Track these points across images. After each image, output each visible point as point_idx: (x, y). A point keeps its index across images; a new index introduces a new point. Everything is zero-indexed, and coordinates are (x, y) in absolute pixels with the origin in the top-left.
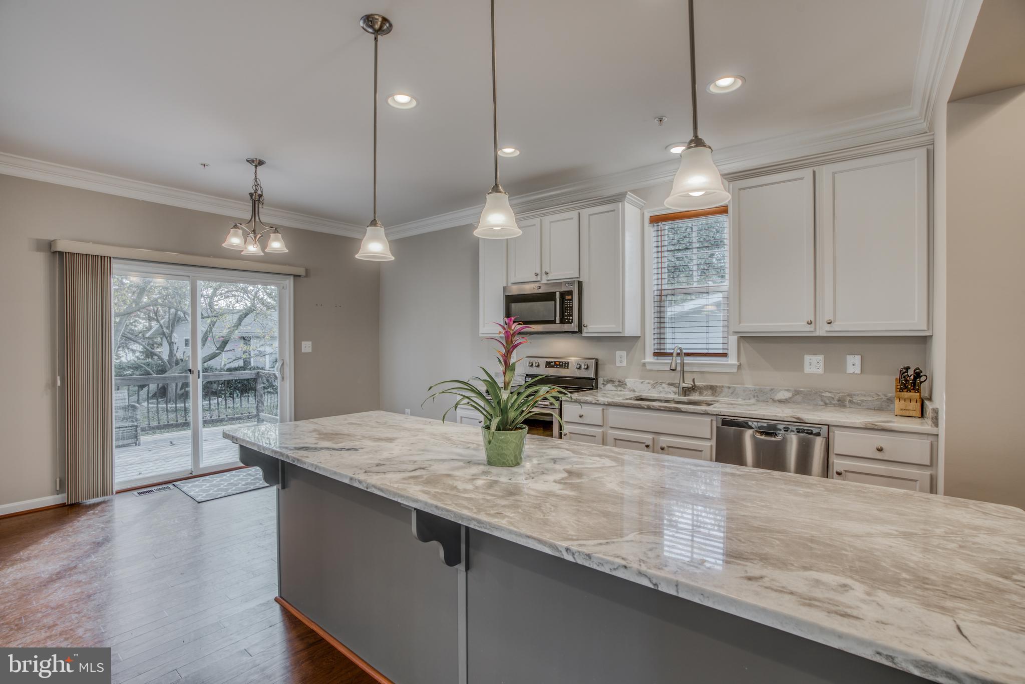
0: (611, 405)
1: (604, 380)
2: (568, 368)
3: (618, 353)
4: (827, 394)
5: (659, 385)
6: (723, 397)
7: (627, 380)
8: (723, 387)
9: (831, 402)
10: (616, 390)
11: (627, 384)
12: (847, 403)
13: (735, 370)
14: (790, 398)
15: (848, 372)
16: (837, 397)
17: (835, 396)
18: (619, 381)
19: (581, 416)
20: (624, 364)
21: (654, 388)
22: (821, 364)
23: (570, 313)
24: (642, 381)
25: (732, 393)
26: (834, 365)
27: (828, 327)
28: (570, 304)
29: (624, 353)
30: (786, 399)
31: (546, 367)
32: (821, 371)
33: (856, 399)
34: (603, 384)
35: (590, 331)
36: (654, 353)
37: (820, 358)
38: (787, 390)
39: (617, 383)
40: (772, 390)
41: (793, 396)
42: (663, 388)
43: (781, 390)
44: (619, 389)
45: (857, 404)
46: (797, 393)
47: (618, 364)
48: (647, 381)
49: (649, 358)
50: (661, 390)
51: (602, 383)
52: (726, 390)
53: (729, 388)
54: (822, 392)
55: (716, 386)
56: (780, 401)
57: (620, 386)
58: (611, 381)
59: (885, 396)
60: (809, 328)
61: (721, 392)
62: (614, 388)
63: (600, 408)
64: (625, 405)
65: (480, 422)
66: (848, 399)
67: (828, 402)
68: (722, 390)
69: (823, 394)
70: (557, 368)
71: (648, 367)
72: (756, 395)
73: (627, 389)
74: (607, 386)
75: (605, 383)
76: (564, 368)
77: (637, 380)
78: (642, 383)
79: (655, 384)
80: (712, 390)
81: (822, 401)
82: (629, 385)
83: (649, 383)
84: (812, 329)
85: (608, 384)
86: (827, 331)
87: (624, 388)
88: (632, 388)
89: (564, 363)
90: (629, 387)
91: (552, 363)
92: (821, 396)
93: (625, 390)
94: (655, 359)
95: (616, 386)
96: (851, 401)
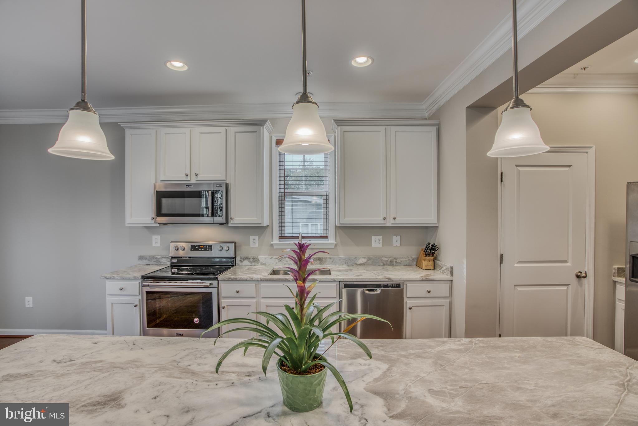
0: (263, 281)
1: (241, 258)
2: (211, 250)
3: (252, 238)
4: (385, 259)
5: (283, 259)
6: (327, 265)
7: (259, 257)
8: (326, 258)
9: (386, 263)
10: (251, 265)
11: (260, 260)
12: (394, 263)
13: (333, 247)
14: (366, 262)
15: (394, 245)
16: (389, 260)
17: (388, 259)
18: (253, 258)
19: (238, 292)
20: (257, 245)
21: (280, 262)
22: (381, 241)
24: (270, 257)
25: (332, 262)
26: (387, 242)
27: (393, 221)
28: (220, 201)
29: (256, 237)
30: (363, 263)
31: (191, 250)
32: (381, 245)
33: (398, 260)
34: (240, 261)
35: (235, 223)
36: (279, 237)
37: (381, 237)
38: (364, 258)
39: (251, 260)
40: (356, 258)
41: (367, 261)
42: (287, 261)
43: (361, 258)
44: (254, 264)
45: (399, 263)
46: (369, 259)
47: (252, 245)
48: (275, 257)
49: (276, 241)
50: (285, 262)
51: (240, 260)
52: (328, 260)
53: (330, 258)
54: (382, 258)
55: (323, 258)
56: (360, 265)
57: (254, 262)
58: (247, 258)
59: (411, 257)
60: (383, 222)
61: (325, 262)
62: (249, 264)
63: (253, 284)
64: (275, 280)
66: (395, 260)
68: (326, 260)
69: (383, 259)
70: (201, 250)
71: (275, 247)
72: (346, 262)
73: (259, 264)
74: (243, 262)
75: (242, 260)
76: (208, 250)
77: (267, 256)
78: (271, 258)
79: (280, 259)
80: (320, 261)
81: (382, 263)
82: (261, 261)
84: (385, 223)
85: (244, 260)
86: (392, 224)
87: (257, 263)
88: (263, 263)
89: (208, 246)
90: (261, 262)
91: (196, 247)
92: (382, 260)
93: (258, 264)
94: (280, 241)
95: (251, 262)
96: (396, 262)
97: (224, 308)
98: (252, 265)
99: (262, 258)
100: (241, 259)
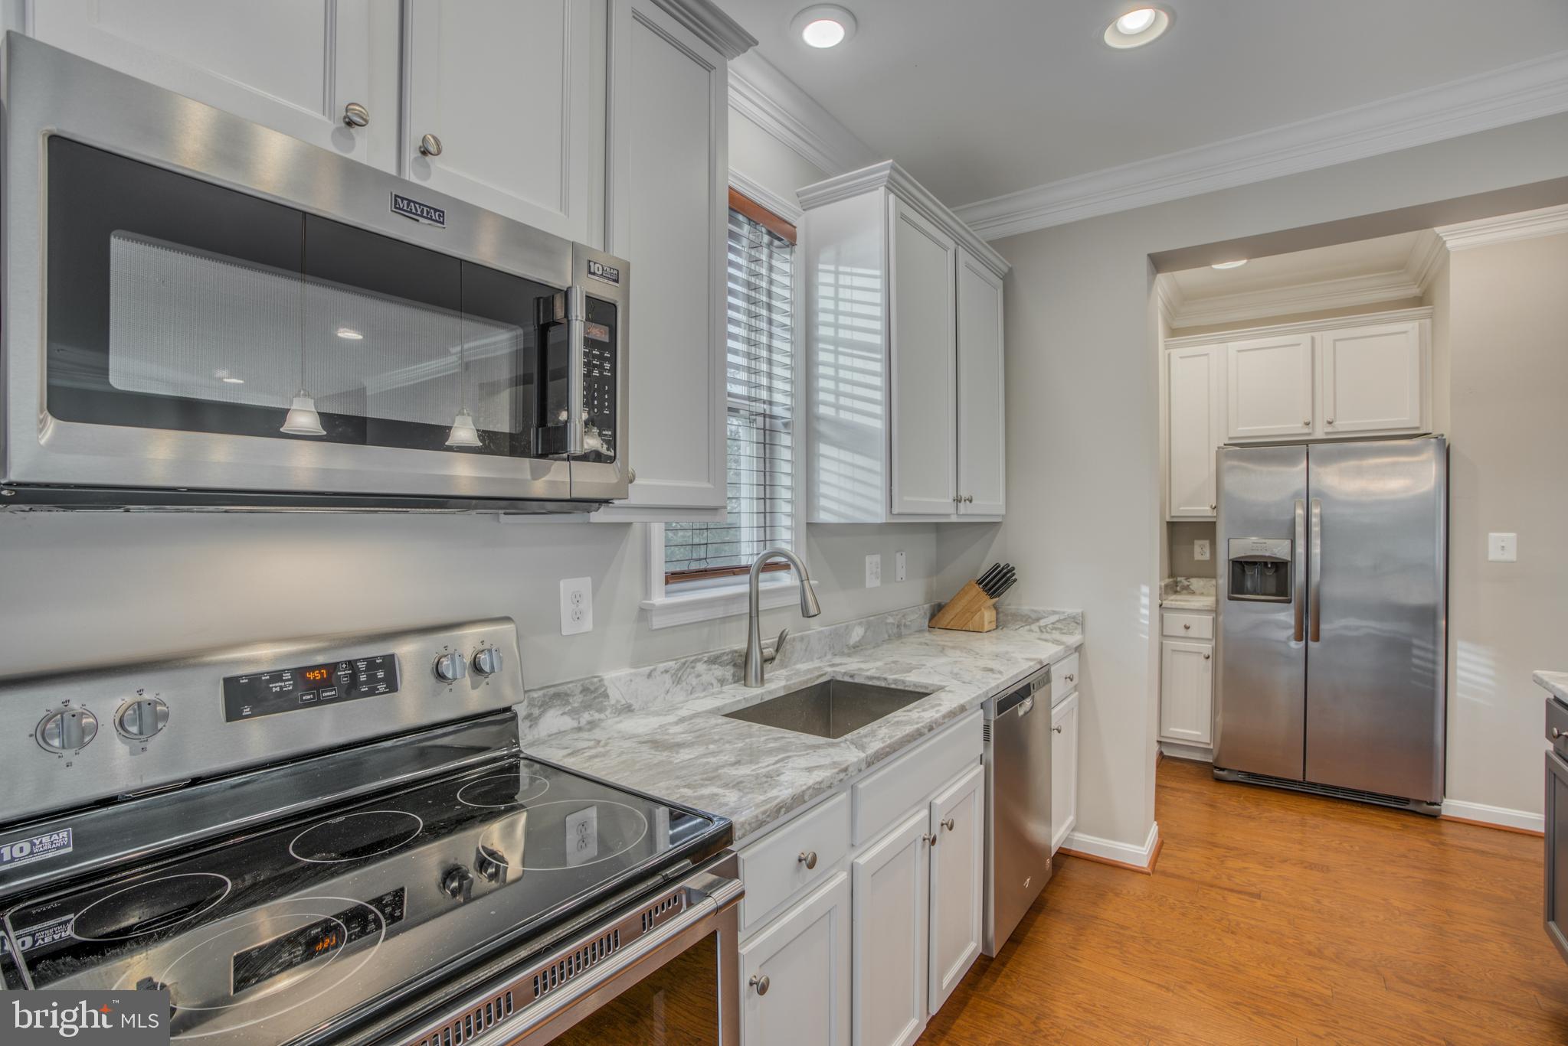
1: (531, 704)
2: (392, 686)
3: (567, 587)
4: (891, 620)
5: (688, 670)
6: (795, 663)
7: (607, 677)
8: (794, 639)
9: (893, 632)
10: (575, 724)
11: (609, 691)
14: (863, 637)
15: (899, 580)
16: (896, 623)
17: (895, 620)
18: (584, 690)
20: (588, 625)
21: (678, 683)
22: (879, 570)
23: (601, 407)
24: (647, 669)
26: (888, 572)
28: (601, 367)
29: (584, 584)
30: (859, 641)
31: (233, 714)
32: (879, 583)
33: (908, 620)
34: (534, 717)
36: (667, 574)
37: (877, 558)
38: (860, 624)
39: (576, 701)
40: (845, 627)
41: (866, 632)
42: (699, 676)
43: (854, 625)
44: (586, 717)
45: (909, 627)
46: (868, 625)
47: (566, 631)
48: (662, 666)
49: (659, 594)
50: (694, 682)
51: (529, 713)
52: (797, 645)
54: (887, 618)
56: (857, 647)
57: (587, 707)
58: (557, 697)
59: (923, 607)
62: (568, 723)
66: (903, 621)
67: (891, 632)
68: (793, 647)
69: (888, 621)
70: (318, 701)
71: (657, 622)
72: (832, 643)
73: (609, 712)
74: (546, 720)
75: (536, 712)
76: (372, 692)
77: (633, 671)
78: (649, 675)
79: (678, 670)
81: (887, 632)
82: (615, 695)
83: (666, 671)
85: (543, 712)
87: (600, 711)
88: (623, 702)
89: (362, 665)
90: (613, 702)
91: (275, 687)
92: (887, 624)
93: (602, 716)
94: (668, 593)
95: (574, 713)
98: (579, 729)
99: (617, 678)
100: (534, 706)
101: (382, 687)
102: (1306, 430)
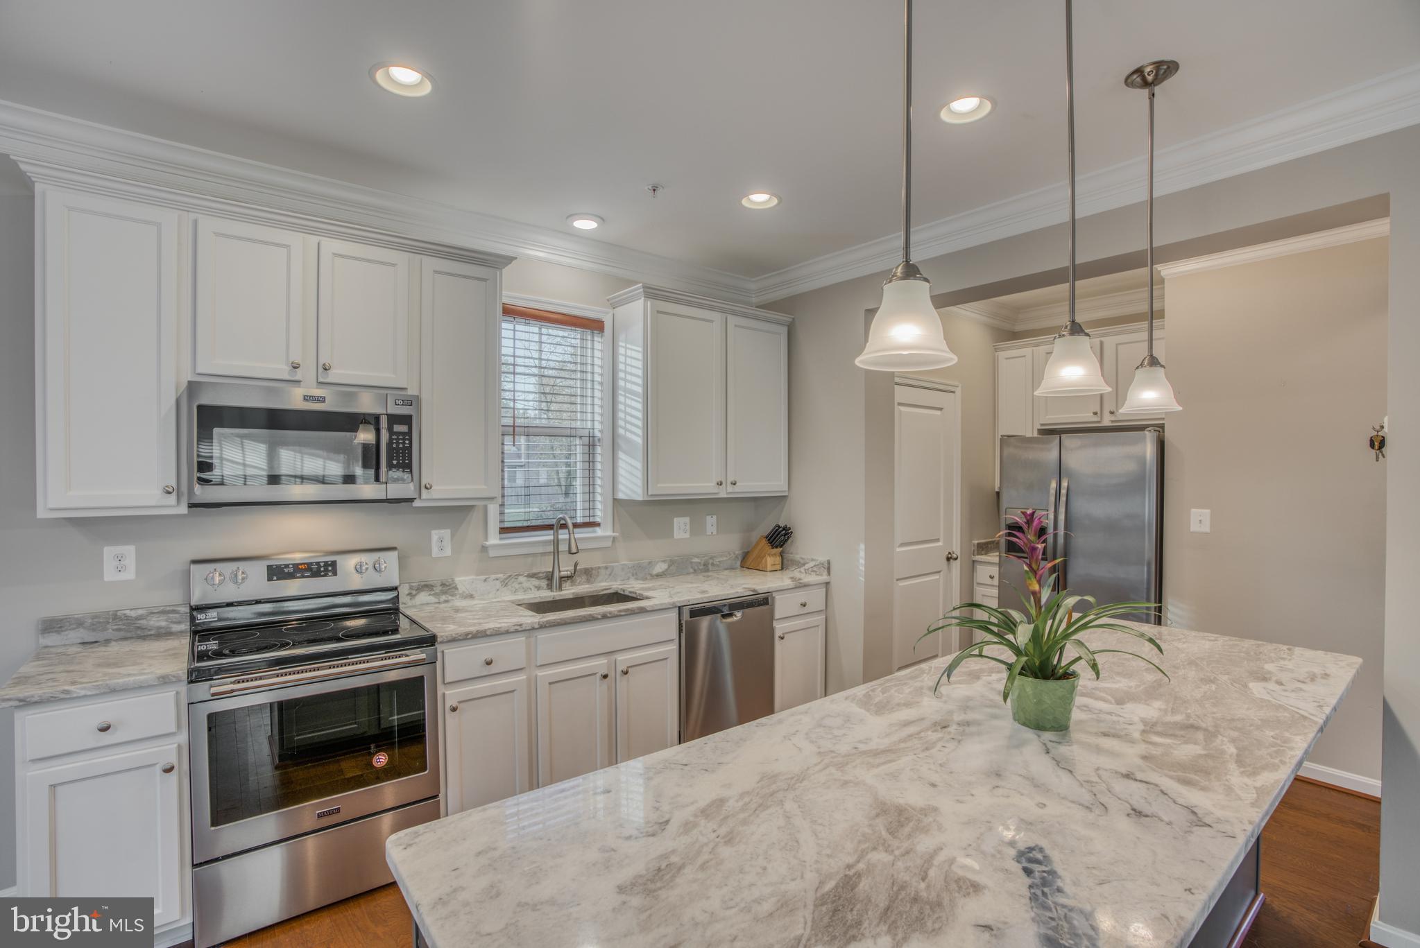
1: (411, 588)
2: (335, 574)
3: (435, 535)
4: (696, 560)
5: (513, 580)
6: (600, 582)
7: (457, 579)
8: (599, 568)
9: (699, 568)
10: (437, 600)
11: (458, 586)
12: (710, 566)
13: (609, 544)
14: (667, 570)
15: (708, 534)
16: (702, 562)
17: (701, 560)
18: (443, 585)
19: (489, 663)
20: (448, 553)
21: (502, 585)
22: (688, 527)
23: (404, 460)
24: (483, 577)
25: (610, 575)
26: (697, 529)
28: (404, 443)
29: (446, 533)
30: (663, 572)
31: (270, 579)
32: (687, 535)
33: (716, 561)
34: (410, 594)
35: (434, 497)
36: (501, 528)
37: (687, 520)
38: (664, 561)
39: (438, 589)
40: (650, 563)
41: (669, 567)
42: (520, 583)
43: (658, 562)
44: (443, 598)
45: (718, 566)
46: (672, 563)
47: (434, 555)
48: (493, 576)
49: (494, 539)
50: (517, 586)
51: (407, 592)
52: (602, 572)
53: (606, 568)
54: (692, 559)
55: (592, 569)
56: (659, 576)
57: (445, 593)
58: (427, 587)
59: (734, 553)
60: (713, 490)
61: (598, 576)
62: (433, 599)
63: (522, 639)
64: (569, 621)
65: (168, 770)
66: (711, 561)
67: (696, 568)
68: (598, 572)
69: (693, 561)
70: (303, 577)
71: (492, 553)
72: (635, 572)
73: (458, 597)
74: (417, 597)
75: (414, 592)
76: (326, 575)
77: (474, 577)
78: (485, 580)
79: (506, 579)
80: (587, 575)
81: (692, 567)
82: (461, 588)
83: (497, 579)
84: (715, 491)
85: (418, 593)
86: (728, 493)
87: (452, 596)
88: (467, 593)
89: (322, 564)
90: (461, 592)
91: (286, 570)
92: (691, 563)
93: (454, 598)
94: (501, 539)
95: (436, 595)
96: (713, 564)
97: (454, 709)
98: (439, 603)
99: (463, 581)
100: (413, 589)
101: (330, 574)
102: (1096, 419)
